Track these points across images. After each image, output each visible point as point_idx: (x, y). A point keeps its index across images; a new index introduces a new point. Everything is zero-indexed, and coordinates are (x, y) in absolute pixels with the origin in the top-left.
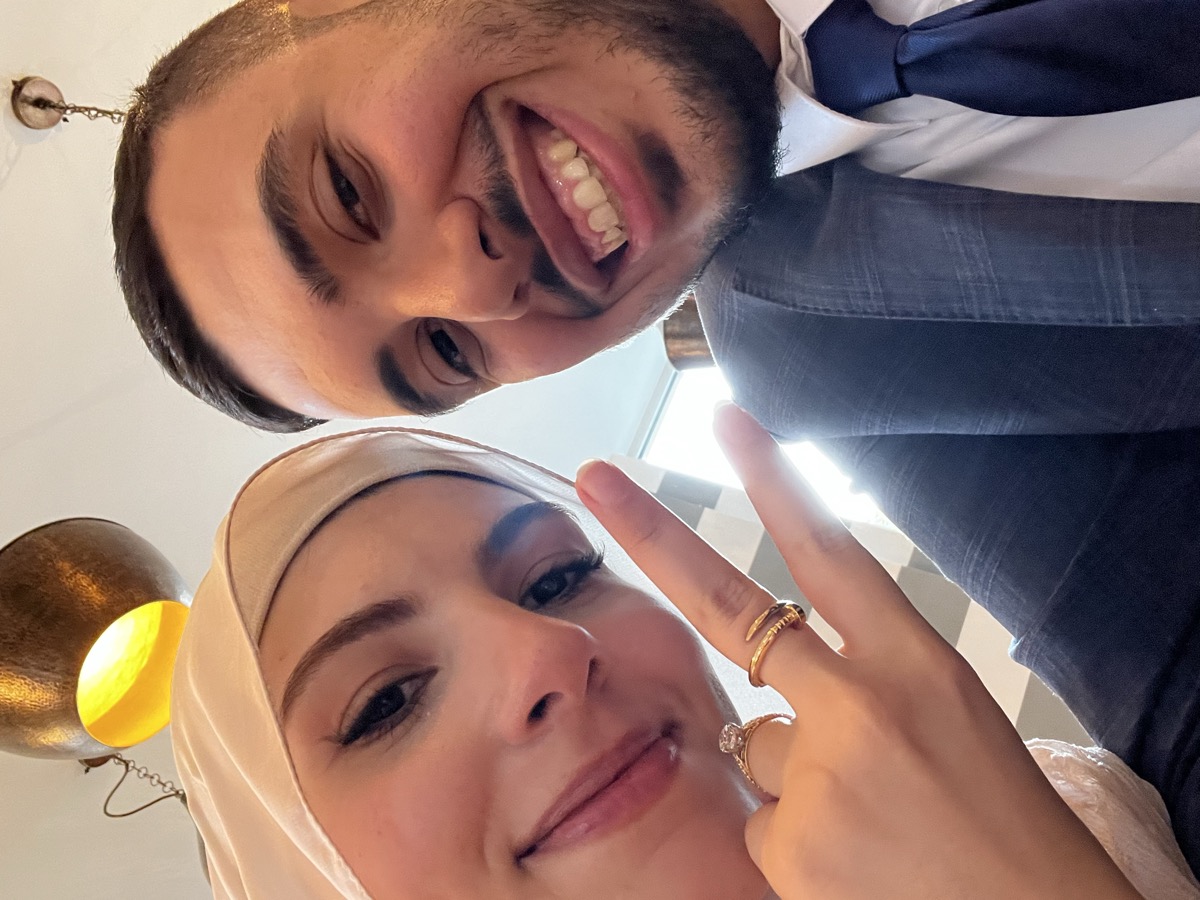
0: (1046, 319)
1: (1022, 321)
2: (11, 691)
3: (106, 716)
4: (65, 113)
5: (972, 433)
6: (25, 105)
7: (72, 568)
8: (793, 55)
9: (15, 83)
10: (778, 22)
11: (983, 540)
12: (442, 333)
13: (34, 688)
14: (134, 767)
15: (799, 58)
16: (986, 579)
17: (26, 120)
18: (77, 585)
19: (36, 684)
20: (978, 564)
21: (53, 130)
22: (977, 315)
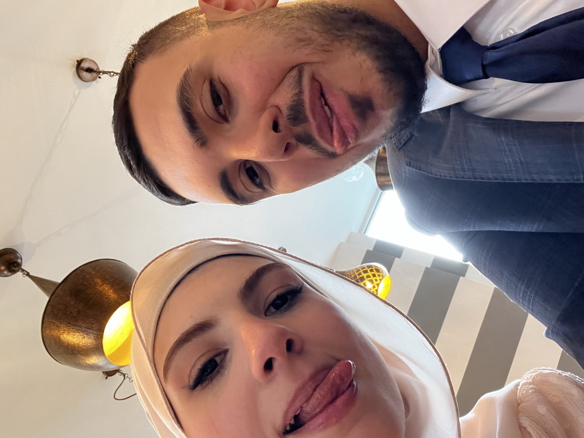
0: (550, 180)
1: (539, 181)
2: (74, 338)
3: (115, 351)
4: (99, 74)
5: (517, 231)
6: (82, 71)
7: (102, 282)
8: (433, 58)
9: (78, 61)
10: (427, 43)
11: (526, 281)
12: (251, 168)
13: (84, 337)
14: (127, 377)
15: (436, 58)
16: (529, 299)
17: (83, 79)
18: (103, 289)
19: (85, 335)
20: (524, 292)
21: (94, 82)
22: (515, 178)
